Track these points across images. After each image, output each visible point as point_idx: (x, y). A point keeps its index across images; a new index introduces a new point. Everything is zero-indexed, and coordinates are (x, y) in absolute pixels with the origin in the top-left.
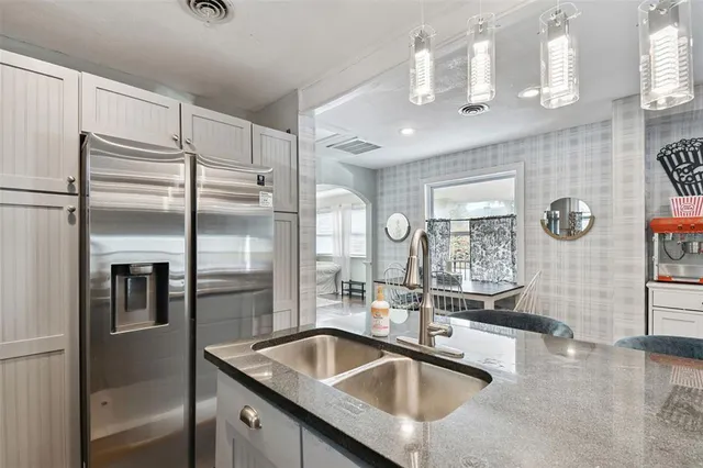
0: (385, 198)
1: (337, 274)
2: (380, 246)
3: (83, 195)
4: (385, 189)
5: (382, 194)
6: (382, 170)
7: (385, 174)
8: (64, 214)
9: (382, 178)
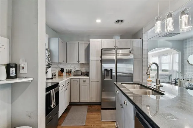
0: (187, 49)
1: (170, 76)
2: (185, 66)
3: (102, 58)
4: (187, 46)
5: (186, 48)
6: (186, 39)
7: (187, 41)
8: (99, 61)
9: (186, 42)
